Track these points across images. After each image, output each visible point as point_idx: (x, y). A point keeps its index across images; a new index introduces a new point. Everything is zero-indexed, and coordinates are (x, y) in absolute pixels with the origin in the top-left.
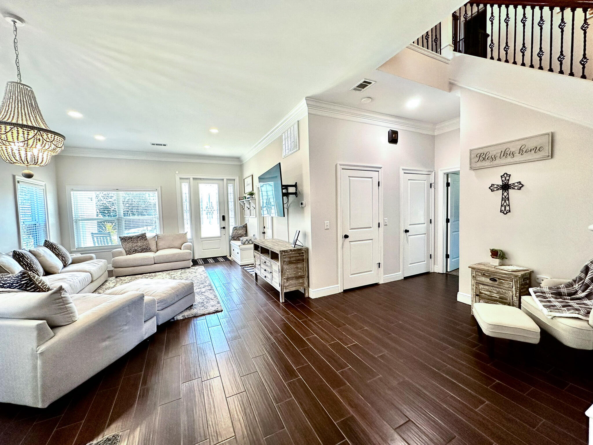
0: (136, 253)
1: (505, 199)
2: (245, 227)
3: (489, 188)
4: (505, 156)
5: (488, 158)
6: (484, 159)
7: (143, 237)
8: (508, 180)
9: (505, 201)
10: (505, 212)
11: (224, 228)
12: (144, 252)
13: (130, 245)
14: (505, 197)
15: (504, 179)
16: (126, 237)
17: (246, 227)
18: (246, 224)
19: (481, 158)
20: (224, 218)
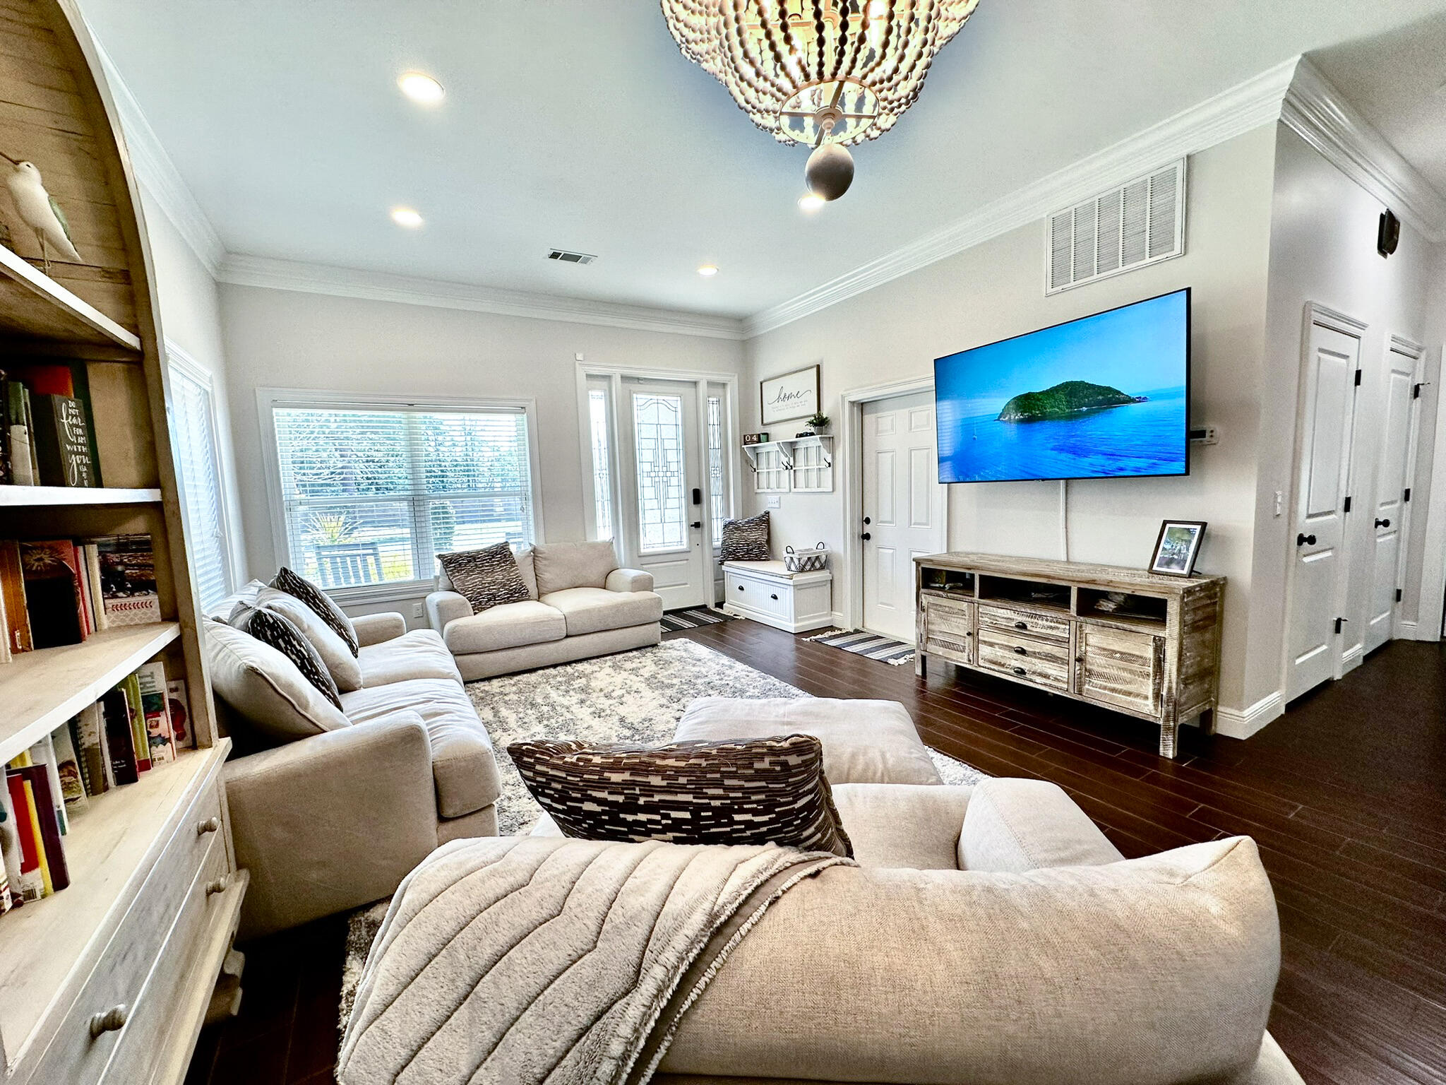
0: (495, 604)
2: (765, 520)
7: (500, 555)
11: (697, 525)
12: (514, 602)
13: (474, 580)
16: (460, 555)
17: (768, 522)
18: (768, 513)
20: (697, 497)
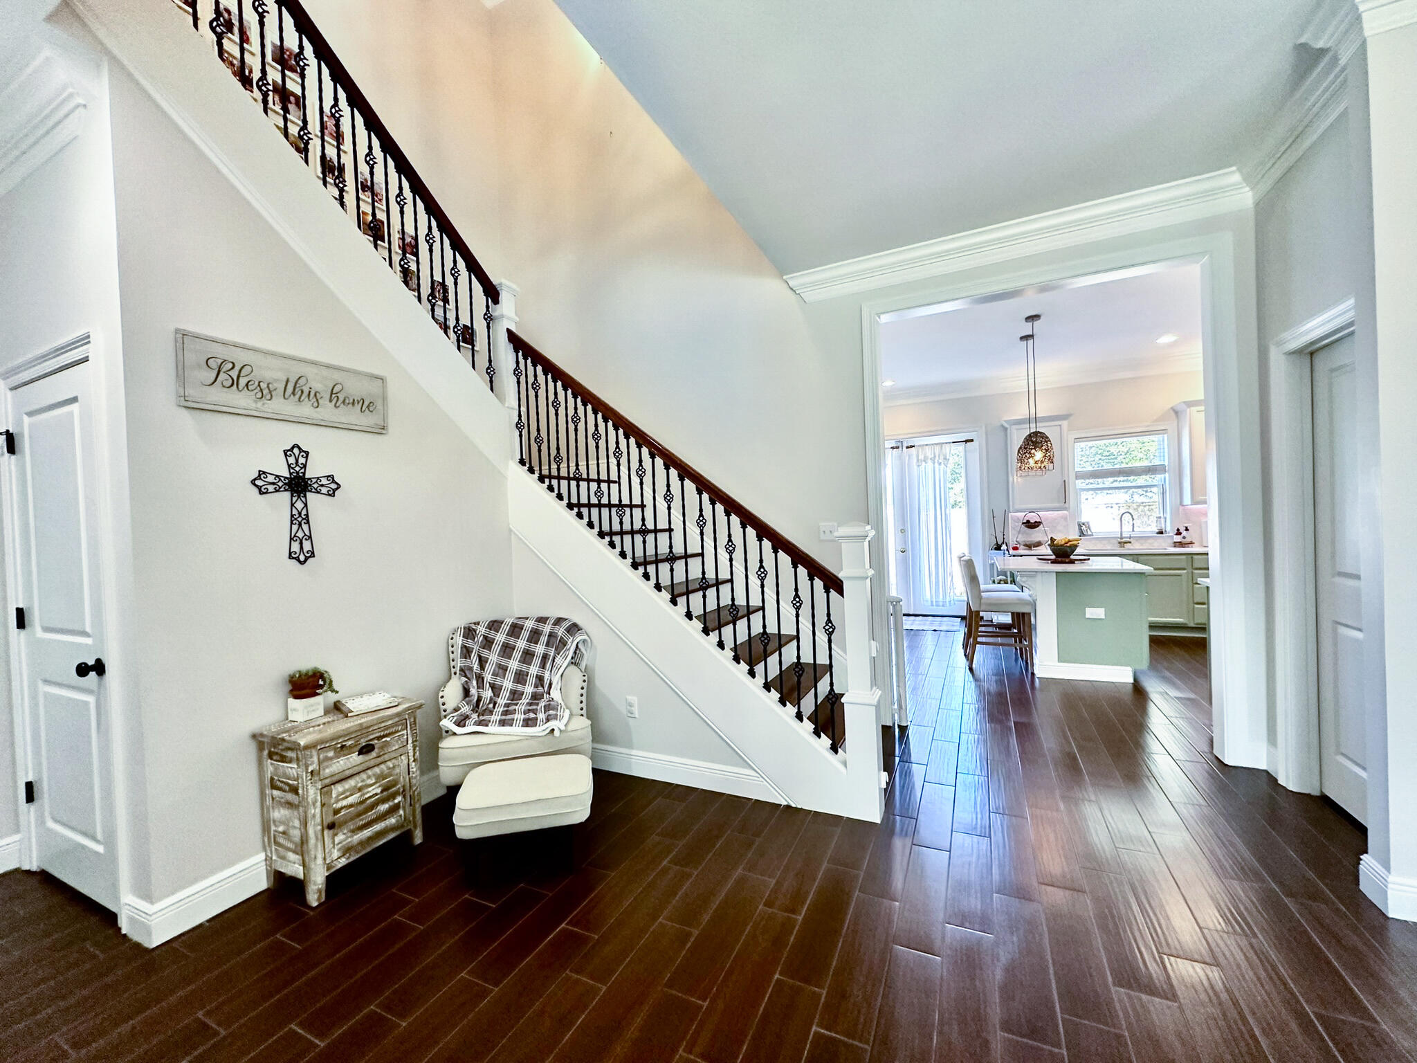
1: (300, 519)
3: (253, 482)
4: (297, 396)
5: (247, 385)
6: (234, 383)
8: (305, 466)
9: (300, 525)
10: (302, 558)
14: (300, 514)
15: (292, 460)
19: (222, 376)
